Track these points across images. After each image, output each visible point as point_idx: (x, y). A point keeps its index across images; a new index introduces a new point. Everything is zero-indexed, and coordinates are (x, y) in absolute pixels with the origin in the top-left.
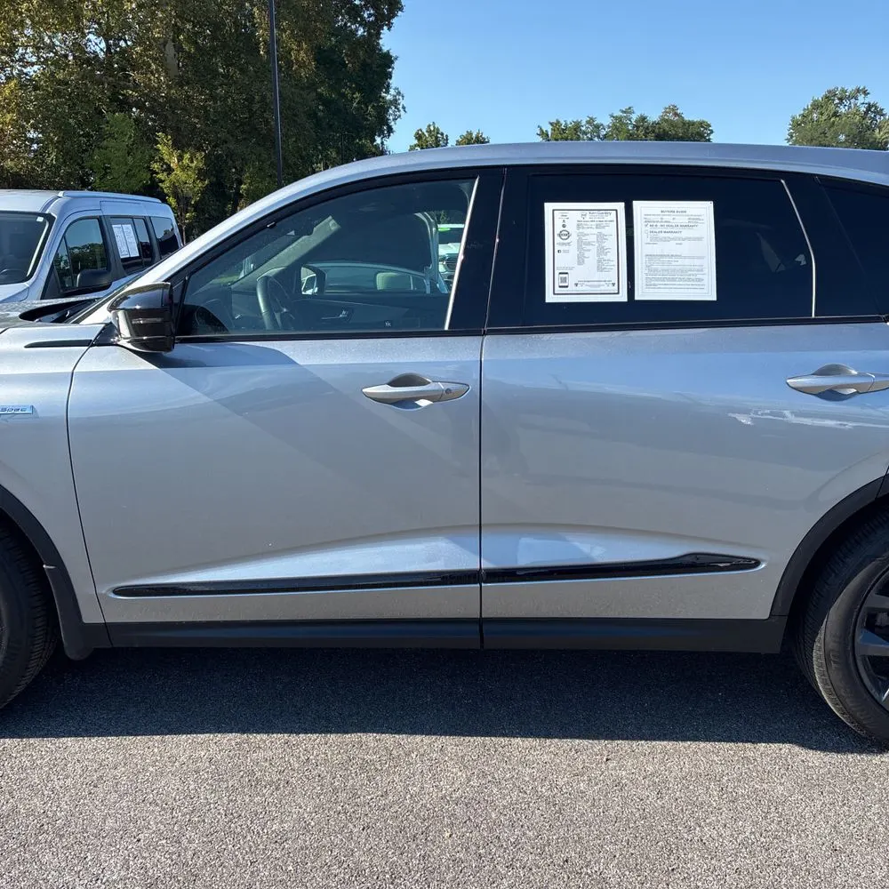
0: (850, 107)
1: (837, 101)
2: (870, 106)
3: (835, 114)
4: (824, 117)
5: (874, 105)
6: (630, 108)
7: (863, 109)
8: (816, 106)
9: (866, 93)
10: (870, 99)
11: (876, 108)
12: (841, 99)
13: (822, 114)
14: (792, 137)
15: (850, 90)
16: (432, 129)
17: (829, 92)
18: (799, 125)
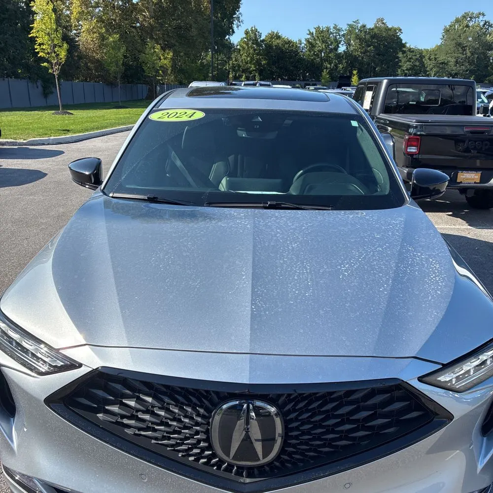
0: (475, 22)
1: (468, 19)
2: (486, 22)
3: (467, 26)
4: (461, 27)
6: (357, 20)
7: (482, 24)
8: (457, 21)
9: (483, 15)
10: (486, 18)
11: (489, 23)
12: (471, 17)
13: (460, 25)
14: (444, 37)
15: (476, 13)
16: (253, 29)
17: (465, 13)
18: (448, 31)
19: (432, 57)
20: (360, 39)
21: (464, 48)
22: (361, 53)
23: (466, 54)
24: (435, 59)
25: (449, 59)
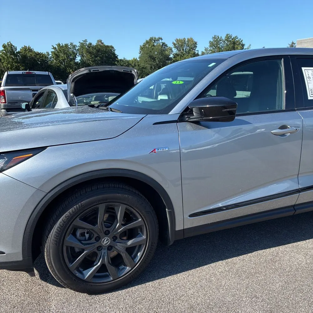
0: (157, 43)
1: (153, 41)
2: (163, 43)
3: (154, 46)
4: (150, 46)
5: (164, 43)
6: (86, 40)
7: (161, 44)
8: (147, 42)
9: (162, 39)
10: (163, 41)
11: (165, 44)
12: (154, 41)
13: (149, 45)
14: (141, 52)
15: (157, 38)
16: (9, 44)
17: (151, 38)
18: (143, 48)
19: (136, 64)
20: (90, 53)
21: (154, 59)
22: (92, 61)
23: (156, 62)
24: (139, 65)
25: (147, 65)
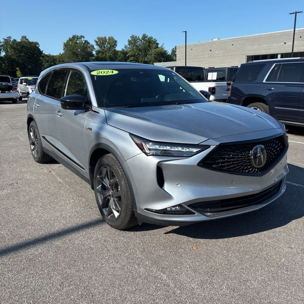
0: (80, 41)
1: (76, 39)
2: (86, 41)
3: (76, 43)
4: (73, 44)
5: (87, 41)
6: (10, 37)
7: (84, 42)
8: (70, 40)
9: (84, 37)
10: (85, 39)
11: (87, 42)
13: (72, 42)
14: (65, 49)
15: (79, 36)
17: (73, 36)
18: (66, 45)
19: (61, 60)
20: (14, 49)
21: (77, 55)
22: (16, 57)
23: (79, 58)
